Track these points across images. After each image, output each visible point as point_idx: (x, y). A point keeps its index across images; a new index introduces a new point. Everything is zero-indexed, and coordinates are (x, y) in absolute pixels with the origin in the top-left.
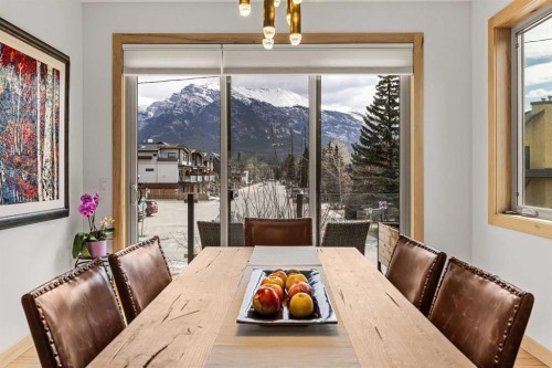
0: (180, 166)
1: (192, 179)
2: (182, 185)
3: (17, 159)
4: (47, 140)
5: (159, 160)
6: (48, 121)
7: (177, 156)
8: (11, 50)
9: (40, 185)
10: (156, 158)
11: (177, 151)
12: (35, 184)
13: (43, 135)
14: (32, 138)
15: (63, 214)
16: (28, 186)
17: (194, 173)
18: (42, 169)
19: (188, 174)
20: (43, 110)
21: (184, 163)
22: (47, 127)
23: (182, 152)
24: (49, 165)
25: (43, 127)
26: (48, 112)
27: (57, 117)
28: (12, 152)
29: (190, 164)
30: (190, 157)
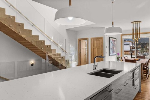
0: (130, 46)
1: (134, 50)
2: (131, 51)
5: (124, 45)
7: (129, 44)
9: (114, 52)
11: (129, 42)
19: (132, 48)
21: (132, 45)
23: (131, 42)
29: (133, 45)
30: (133, 44)
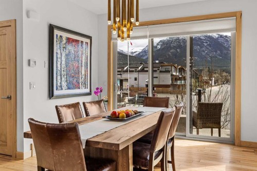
0: (172, 75)
1: (179, 83)
2: (173, 85)
3: (73, 75)
4: (83, 68)
5: (161, 72)
6: (84, 61)
7: (170, 70)
8: (70, 39)
9: (80, 84)
10: (159, 71)
11: (170, 67)
12: (79, 83)
13: (82, 66)
14: (78, 67)
15: (89, 94)
16: (76, 84)
17: (180, 79)
18: (81, 78)
19: (176, 80)
20: (82, 57)
21: (174, 74)
22: (83, 63)
23: (173, 67)
24: (84, 77)
25: (81, 63)
26: (84, 58)
27: (87, 59)
28: (71, 73)
29: (178, 74)
30: (178, 70)
